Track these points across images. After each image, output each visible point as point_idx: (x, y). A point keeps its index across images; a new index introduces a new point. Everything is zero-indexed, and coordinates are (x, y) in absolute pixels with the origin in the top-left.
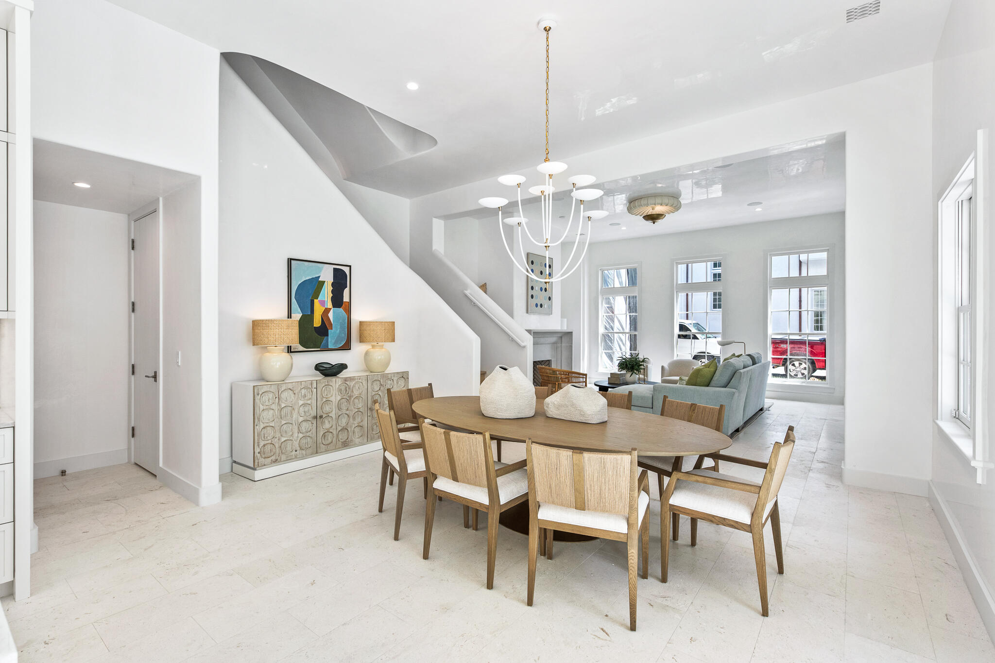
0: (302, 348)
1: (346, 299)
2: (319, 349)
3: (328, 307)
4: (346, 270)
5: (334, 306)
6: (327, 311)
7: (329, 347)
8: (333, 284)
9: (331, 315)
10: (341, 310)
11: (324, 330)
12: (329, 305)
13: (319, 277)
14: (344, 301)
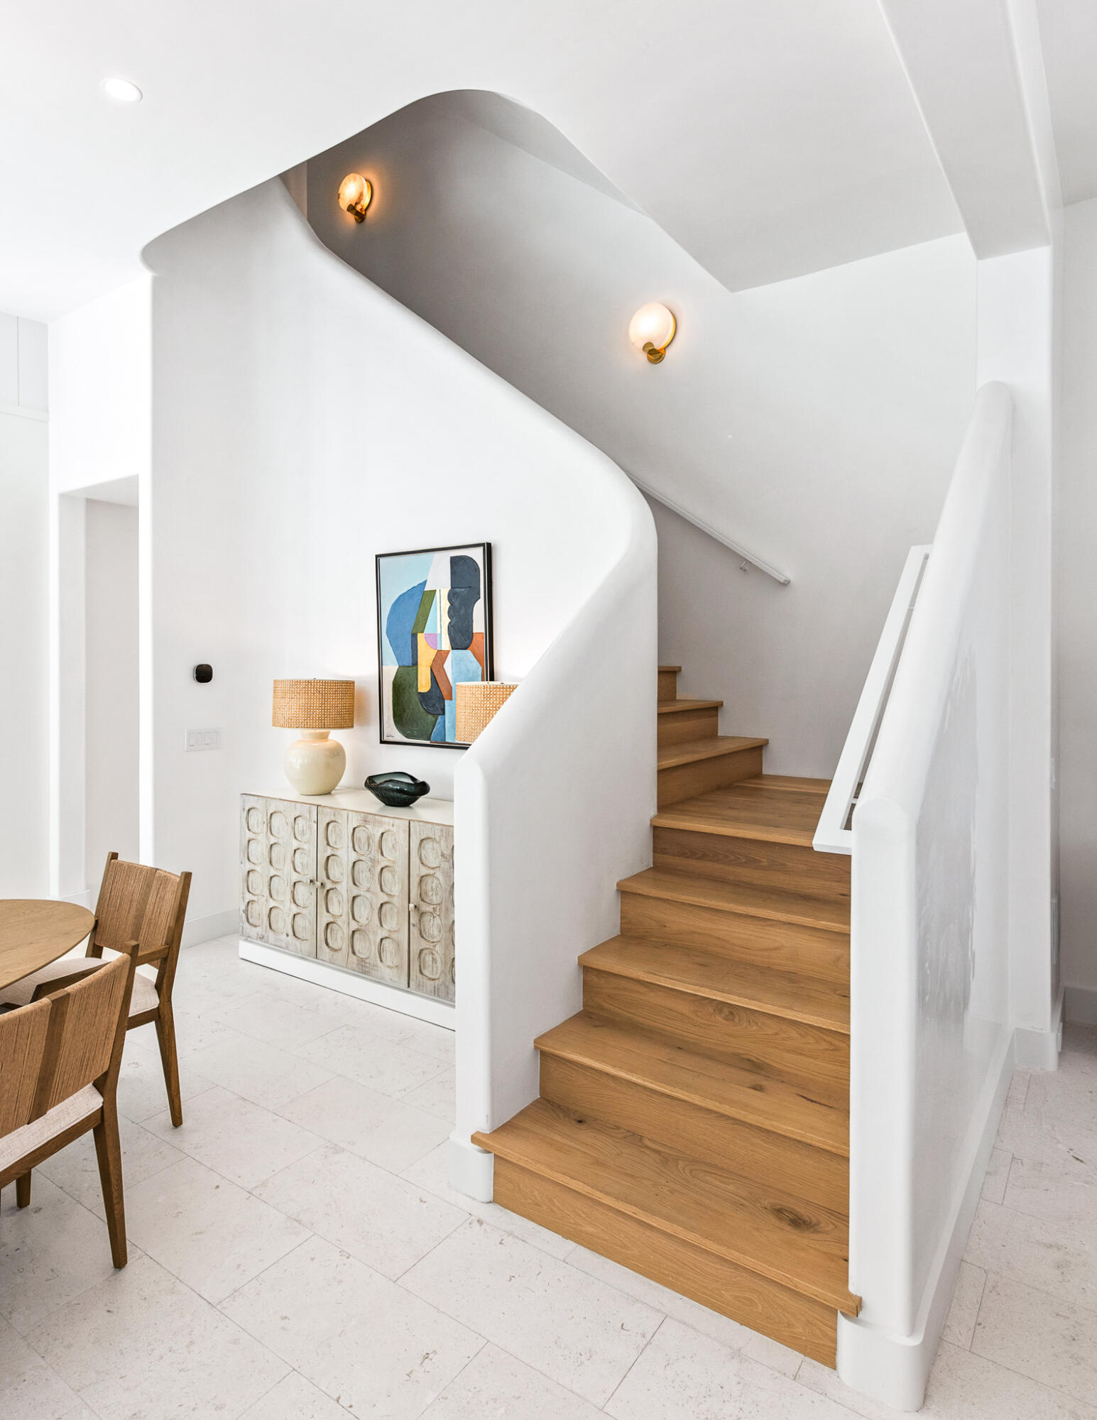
0: (399, 737)
1: (479, 626)
2: (428, 742)
3: (443, 649)
4: (477, 555)
5: (455, 646)
6: (441, 657)
7: (447, 740)
8: (451, 596)
9: (448, 666)
10: (468, 653)
11: (436, 700)
12: (445, 644)
13: (425, 583)
14: (474, 631)
